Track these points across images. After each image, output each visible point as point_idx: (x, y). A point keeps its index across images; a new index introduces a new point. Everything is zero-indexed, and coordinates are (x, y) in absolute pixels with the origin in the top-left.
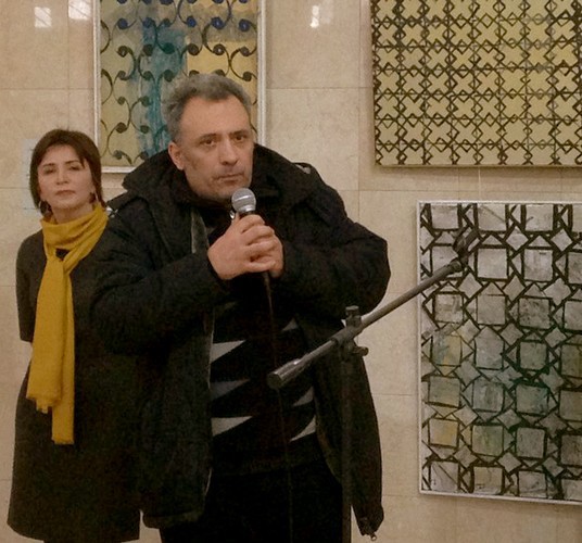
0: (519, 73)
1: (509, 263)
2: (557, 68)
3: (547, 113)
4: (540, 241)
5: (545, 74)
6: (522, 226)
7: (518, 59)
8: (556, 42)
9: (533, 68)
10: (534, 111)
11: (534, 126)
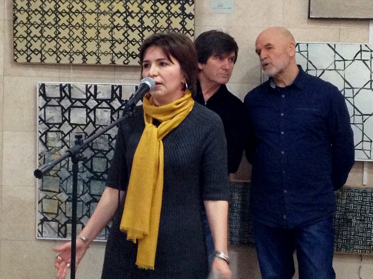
0: (94, 16)
1: (88, 116)
2: (115, 14)
3: (109, 37)
4: (104, 104)
6: (95, 96)
9: (101, 13)
10: (102, 36)
11: (102, 44)
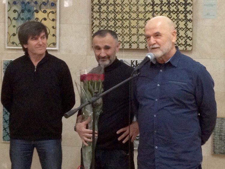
7: (135, 17)
8: (147, 12)
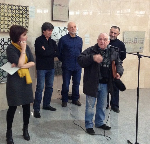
0: (3, 17)
1: (2, 47)
2: (9, 17)
3: (7, 24)
4: (6, 43)
5: (7, 18)
6: (3, 41)
7: (3, 15)
8: (9, 13)
9: (5, 16)
10: (5, 23)
11: (5, 26)
